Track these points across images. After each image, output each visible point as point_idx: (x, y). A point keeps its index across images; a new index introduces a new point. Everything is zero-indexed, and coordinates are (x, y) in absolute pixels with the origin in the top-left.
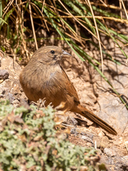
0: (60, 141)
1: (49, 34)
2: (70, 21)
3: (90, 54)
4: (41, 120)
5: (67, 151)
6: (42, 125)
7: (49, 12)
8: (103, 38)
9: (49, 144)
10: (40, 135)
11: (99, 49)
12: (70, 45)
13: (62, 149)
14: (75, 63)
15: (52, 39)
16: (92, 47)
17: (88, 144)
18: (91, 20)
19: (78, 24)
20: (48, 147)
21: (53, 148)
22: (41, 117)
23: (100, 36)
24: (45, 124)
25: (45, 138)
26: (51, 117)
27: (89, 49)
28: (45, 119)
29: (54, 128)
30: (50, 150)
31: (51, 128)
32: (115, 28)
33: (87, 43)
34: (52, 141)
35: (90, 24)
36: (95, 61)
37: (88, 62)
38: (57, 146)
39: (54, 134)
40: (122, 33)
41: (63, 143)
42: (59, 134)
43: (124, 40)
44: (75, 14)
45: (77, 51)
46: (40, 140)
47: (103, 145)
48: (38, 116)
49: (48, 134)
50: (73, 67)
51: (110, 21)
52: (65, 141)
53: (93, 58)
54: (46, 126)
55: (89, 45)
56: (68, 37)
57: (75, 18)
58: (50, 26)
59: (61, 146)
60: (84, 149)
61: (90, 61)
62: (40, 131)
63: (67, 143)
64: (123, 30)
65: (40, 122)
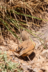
0: (9, 61)
1: (5, 29)
2: (11, 25)
3: (17, 35)
4: (3, 55)
5: (11, 64)
6: (3, 57)
7: (5, 23)
8: (21, 30)
9: (6, 62)
10: (3, 60)
11: (20, 34)
12: (11, 33)
13: (9, 64)
14: (13, 38)
15: (6, 31)
16: (18, 33)
17: (17, 62)
18: (18, 25)
19: (14, 26)
20: (5, 63)
21: (7, 63)
22: (3, 54)
23: (20, 30)
24: (4, 56)
25: (4, 60)
26: (6, 54)
27: (17, 34)
28: (4, 55)
29: (7, 57)
30: (6, 64)
31: (6, 57)
32: (25, 27)
33: (17, 32)
34: (6, 61)
35: (17, 26)
36: (19, 37)
37: (17, 38)
38: (8, 63)
39: (7, 59)
40: (27, 29)
41: (10, 62)
42: (8, 59)
43: (28, 31)
44: (13, 23)
45: (13, 34)
46: (3, 61)
47: (22, 62)
48: (2, 54)
49: (5, 59)
50: (12, 39)
51: (23, 25)
52: (10, 61)
53: (19, 36)
54: (4, 57)
55: (17, 33)
56: (11, 30)
57: (13, 24)
58: (5, 27)
59: (9, 63)
60: (16, 64)
61: (17, 37)
62: (3, 58)
63: (11, 62)
64: (27, 28)
65: (3, 56)
